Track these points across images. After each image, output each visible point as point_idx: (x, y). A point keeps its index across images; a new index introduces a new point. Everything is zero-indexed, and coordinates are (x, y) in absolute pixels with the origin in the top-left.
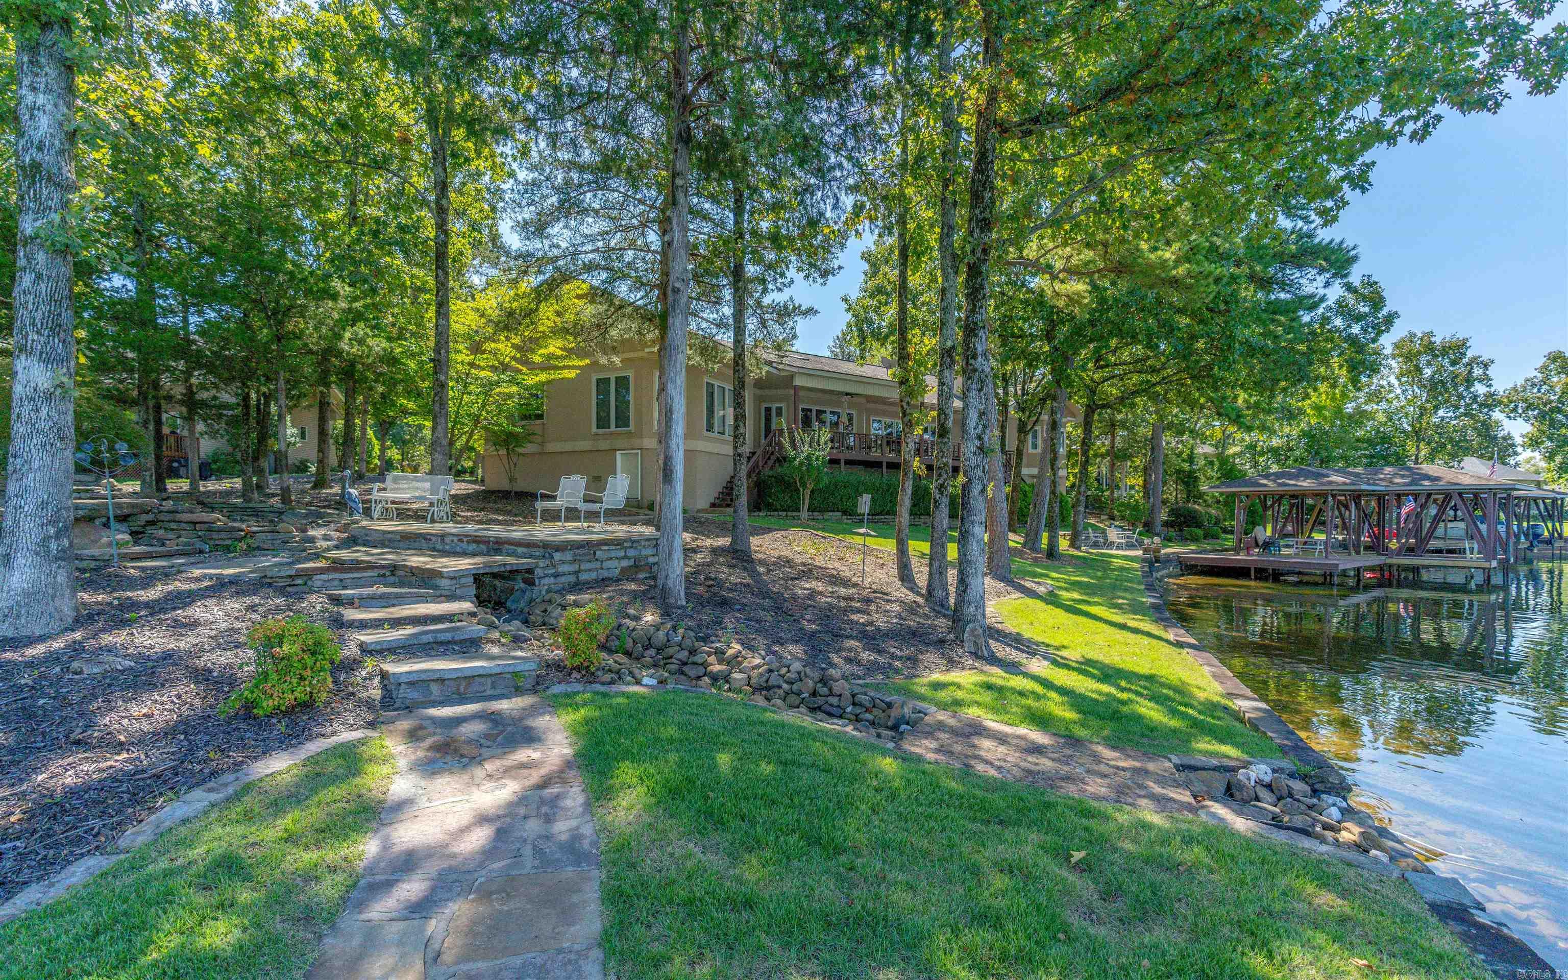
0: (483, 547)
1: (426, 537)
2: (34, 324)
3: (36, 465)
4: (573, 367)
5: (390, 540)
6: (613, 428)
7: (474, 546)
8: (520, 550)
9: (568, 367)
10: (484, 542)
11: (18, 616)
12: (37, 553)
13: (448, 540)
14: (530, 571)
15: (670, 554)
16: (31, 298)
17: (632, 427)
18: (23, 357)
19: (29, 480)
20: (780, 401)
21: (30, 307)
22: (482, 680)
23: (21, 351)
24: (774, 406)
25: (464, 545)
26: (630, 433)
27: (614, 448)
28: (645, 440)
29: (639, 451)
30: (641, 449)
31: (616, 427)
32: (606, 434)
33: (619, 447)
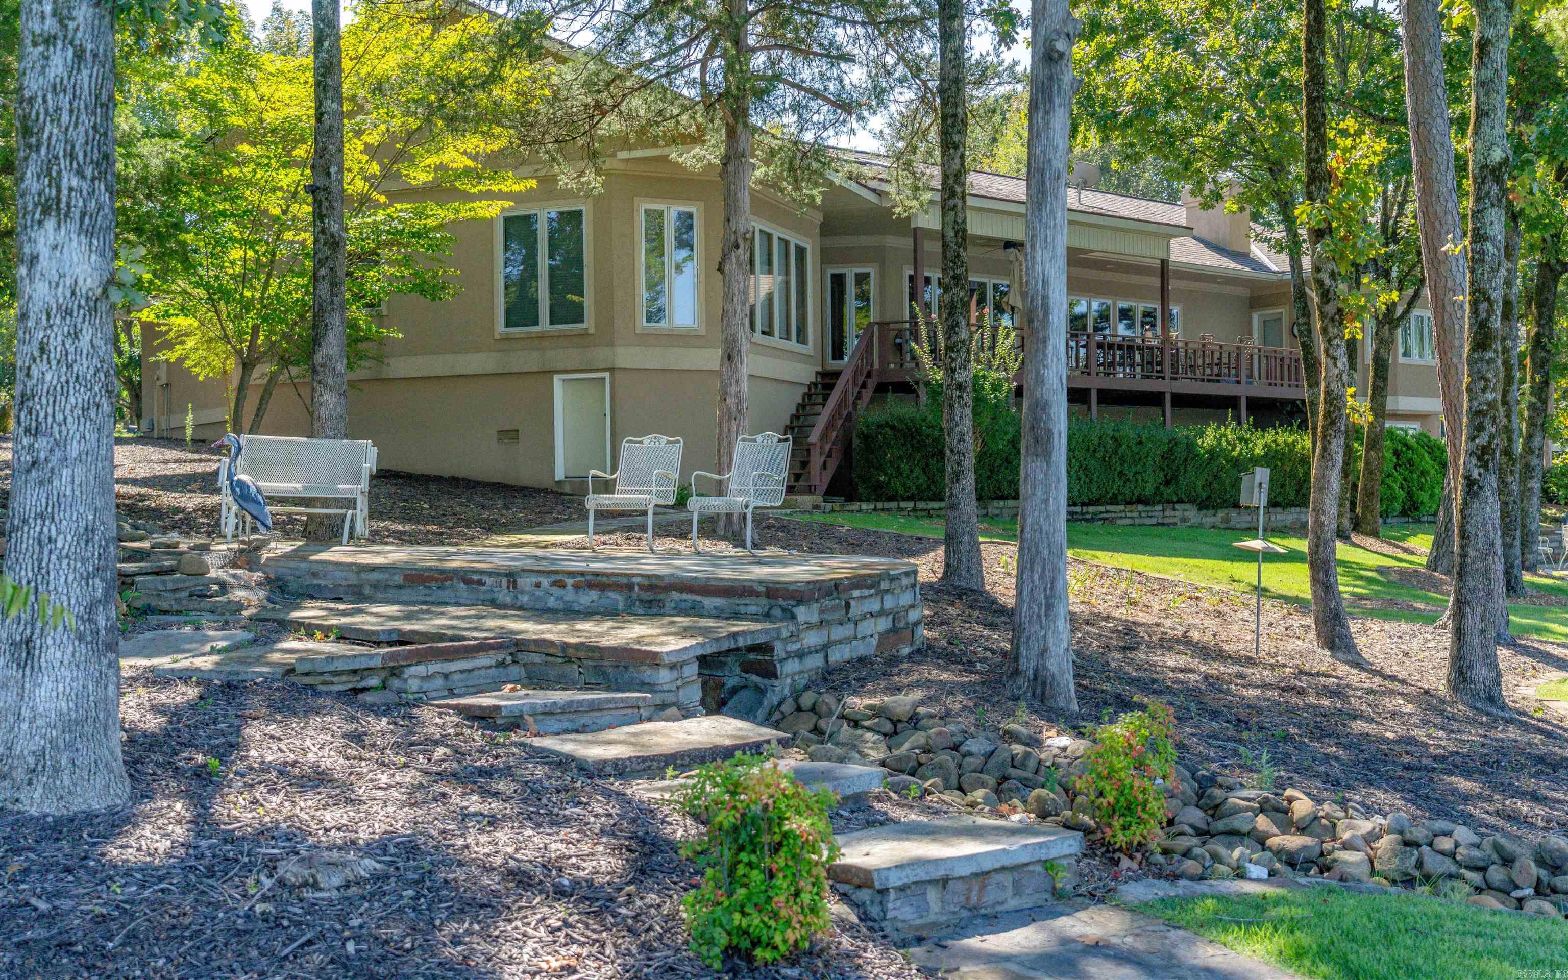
0: (617, 598)
1: (466, 577)
2: (72, 156)
3: (74, 449)
4: (501, 196)
5: (376, 586)
6: (544, 324)
7: (594, 594)
8: (709, 602)
9: (489, 195)
10: (617, 587)
11: (56, 770)
12: (81, 638)
13: (526, 582)
14: (764, 648)
15: (1049, 607)
16: (65, 101)
17: (589, 322)
18: (50, 224)
19: (63, 483)
20: (868, 261)
21: (65, 118)
22: (999, 877)
23: (46, 212)
24: (850, 273)
25: (569, 594)
26: (585, 334)
27: (547, 368)
28: (620, 350)
29: (607, 375)
30: (612, 370)
31: (552, 323)
32: (528, 338)
33: (560, 366)
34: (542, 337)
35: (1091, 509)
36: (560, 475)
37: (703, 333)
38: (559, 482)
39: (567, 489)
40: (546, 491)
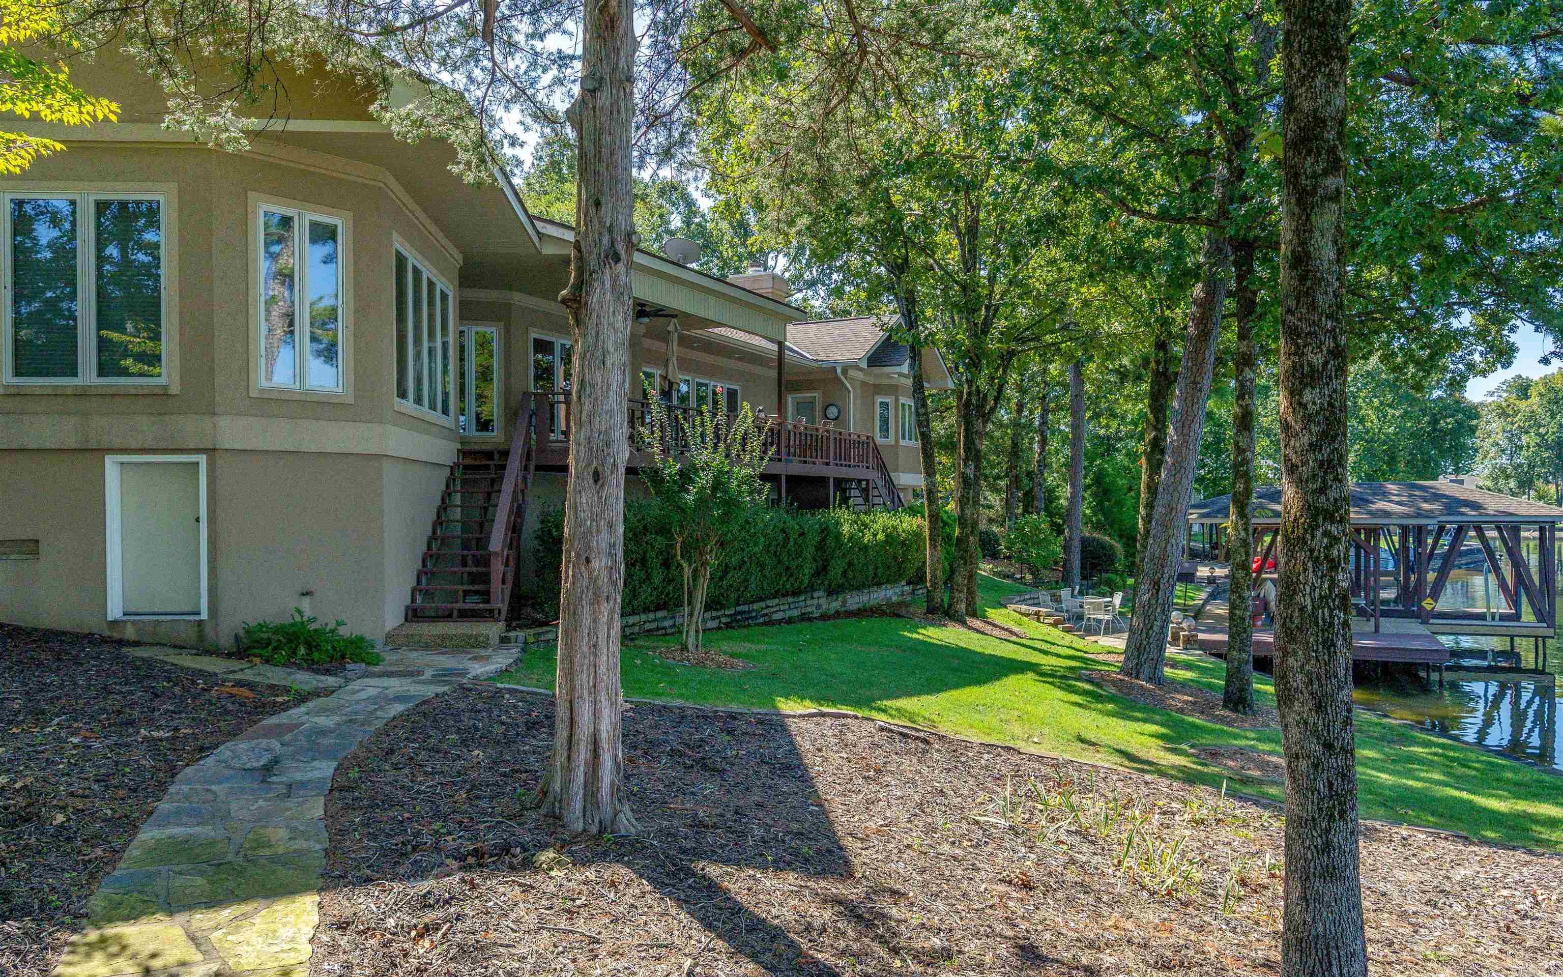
6: (87, 375)
17: (171, 376)
26: (163, 394)
27: (92, 445)
28: (224, 422)
29: (202, 459)
30: (211, 452)
31: (100, 374)
32: (56, 394)
33: (117, 443)
34: (83, 394)
35: (756, 606)
36: (115, 610)
37: (350, 400)
38: (114, 623)
39: (130, 633)
40: (89, 638)
